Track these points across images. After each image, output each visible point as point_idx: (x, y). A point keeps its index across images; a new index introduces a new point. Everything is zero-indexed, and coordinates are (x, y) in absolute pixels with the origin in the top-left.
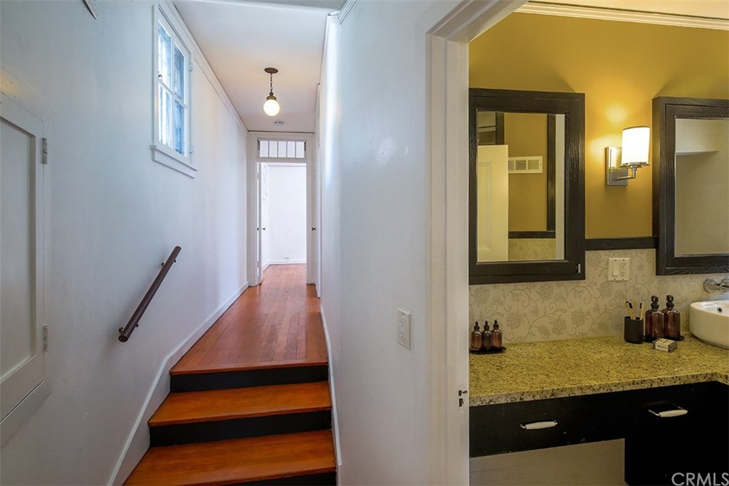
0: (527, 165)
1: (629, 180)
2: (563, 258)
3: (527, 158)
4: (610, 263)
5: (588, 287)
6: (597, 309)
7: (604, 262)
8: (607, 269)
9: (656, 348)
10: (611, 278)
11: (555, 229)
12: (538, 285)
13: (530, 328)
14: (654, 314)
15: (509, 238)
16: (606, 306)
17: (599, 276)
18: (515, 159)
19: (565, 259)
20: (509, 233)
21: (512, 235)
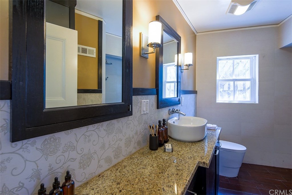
0: (88, 52)
1: (149, 54)
2: (121, 101)
3: (88, 48)
4: (142, 104)
5: (133, 120)
6: (136, 133)
7: (140, 103)
8: (141, 107)
9: (166, 151)
10: (142, 113)
11: (102, 89)
12: (105, 124)
13: (99, 162)
14: (160, 130)
15: (78, 93)
16: (140, 130)
17: (138, 112)
18: (81, 46)
19: (123, 101)
20: (78, 90)
21: (80, 91)
